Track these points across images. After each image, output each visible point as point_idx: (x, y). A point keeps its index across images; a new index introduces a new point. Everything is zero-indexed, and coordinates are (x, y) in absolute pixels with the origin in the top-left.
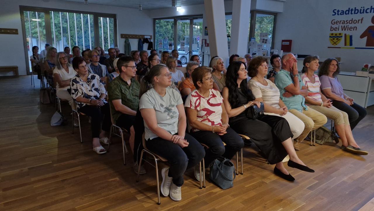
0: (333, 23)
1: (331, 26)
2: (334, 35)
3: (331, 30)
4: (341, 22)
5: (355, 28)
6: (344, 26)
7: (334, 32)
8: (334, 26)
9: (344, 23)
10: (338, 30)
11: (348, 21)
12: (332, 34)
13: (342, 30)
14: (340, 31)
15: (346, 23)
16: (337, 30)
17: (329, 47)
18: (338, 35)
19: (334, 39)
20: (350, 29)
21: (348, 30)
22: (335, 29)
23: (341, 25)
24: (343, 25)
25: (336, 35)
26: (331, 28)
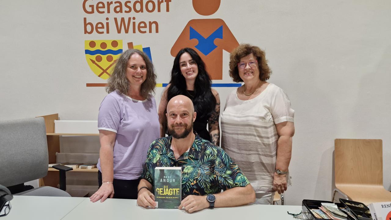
0: (90, 10)
1: (85, 19)
2: (98, 47)
3: (86, 32)
4: (112, 7)
5: (154, 26)
6: (123, 19)
7: (95, 37)
8: (94, 18)
9: (121, 11)
10: (108, 32)
11: (131, 5)
12: (92, 44)
13: (119, 32)
14: (113, 35)
15: (125, 9)
16: (105, 30)
17: (88, 85)
18: (109, 47)
19: (99, 59)
20: (141, 27)
21: (134, 32)
22: (98, 28)
23: (112, 15)
24: (119, 16)
25: (104, 45)
26: (85, 25)
